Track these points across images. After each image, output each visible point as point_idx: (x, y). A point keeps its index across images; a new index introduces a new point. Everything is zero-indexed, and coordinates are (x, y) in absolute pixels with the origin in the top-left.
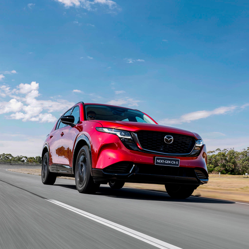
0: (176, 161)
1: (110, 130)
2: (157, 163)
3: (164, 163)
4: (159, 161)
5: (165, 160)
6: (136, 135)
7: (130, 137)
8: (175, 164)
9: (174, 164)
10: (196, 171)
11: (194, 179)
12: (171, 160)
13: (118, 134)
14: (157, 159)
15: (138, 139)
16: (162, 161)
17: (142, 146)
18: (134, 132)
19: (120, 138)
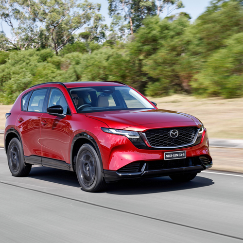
0: (182, 153)
1: (117, 131)
2: (166, 158)
3: (173, 157)
4: (168, 156)
5: (172, 154)
6: (144, 134)
7: (138, 137)
8: (183, 156)
9: (181, 157)
10: (200, 158)
11: (200, 166)
12: (178, 153)
13: (127, 135)
14: (166, 154)
15: (146, 138)
16: (170, 156)
17: (151, 144)
18: (143, 132)
19: (129, 138)
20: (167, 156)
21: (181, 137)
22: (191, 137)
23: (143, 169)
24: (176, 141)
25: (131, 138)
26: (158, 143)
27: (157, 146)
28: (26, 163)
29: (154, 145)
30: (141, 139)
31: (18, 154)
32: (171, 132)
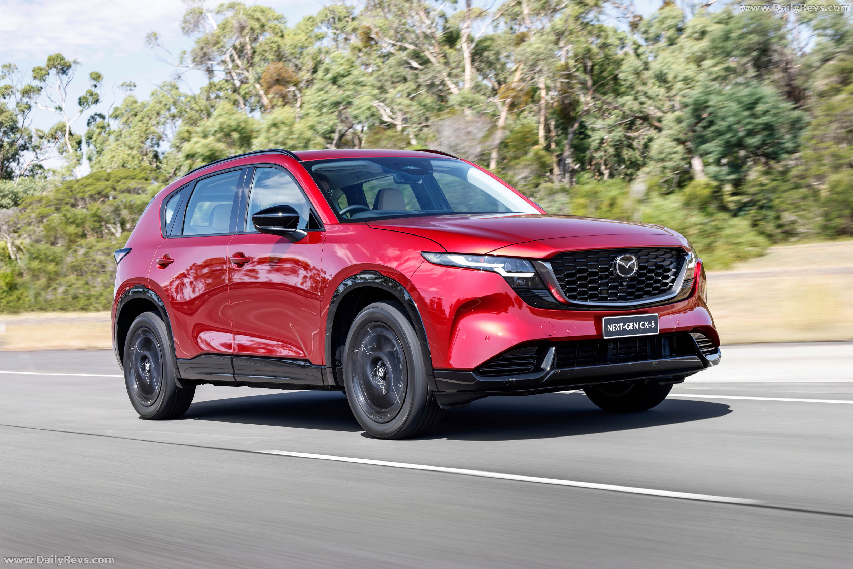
0: (649, 319)
1: (470, 258)
2: (609, 333)
3: (625, 331)
4: (613, 328)
5: (624, 321)
6: (549, 266)
7: (530, 275)
8: (650, 330)
9: (646, 330)
10: (695, 336)
11: (695, 359)
12: (638, 320)
13: (499, 268)
14: (609, 322)
15: (554, 277)
16: (618, 327)
17: (565, 293)
18: (544, 259)
19: (506, 279)
20: (611, 328)
21: (644, 275)
22: (668, 277)
23: (547, 365)
24: (630, 286)
25: (512, 278)
26: (585, 293)
27: (581, 299)
28: (181, 380)
29: (574, 298)
30: (537, 280)
31: (155, 356)
32: (618, 262)
